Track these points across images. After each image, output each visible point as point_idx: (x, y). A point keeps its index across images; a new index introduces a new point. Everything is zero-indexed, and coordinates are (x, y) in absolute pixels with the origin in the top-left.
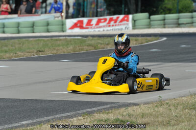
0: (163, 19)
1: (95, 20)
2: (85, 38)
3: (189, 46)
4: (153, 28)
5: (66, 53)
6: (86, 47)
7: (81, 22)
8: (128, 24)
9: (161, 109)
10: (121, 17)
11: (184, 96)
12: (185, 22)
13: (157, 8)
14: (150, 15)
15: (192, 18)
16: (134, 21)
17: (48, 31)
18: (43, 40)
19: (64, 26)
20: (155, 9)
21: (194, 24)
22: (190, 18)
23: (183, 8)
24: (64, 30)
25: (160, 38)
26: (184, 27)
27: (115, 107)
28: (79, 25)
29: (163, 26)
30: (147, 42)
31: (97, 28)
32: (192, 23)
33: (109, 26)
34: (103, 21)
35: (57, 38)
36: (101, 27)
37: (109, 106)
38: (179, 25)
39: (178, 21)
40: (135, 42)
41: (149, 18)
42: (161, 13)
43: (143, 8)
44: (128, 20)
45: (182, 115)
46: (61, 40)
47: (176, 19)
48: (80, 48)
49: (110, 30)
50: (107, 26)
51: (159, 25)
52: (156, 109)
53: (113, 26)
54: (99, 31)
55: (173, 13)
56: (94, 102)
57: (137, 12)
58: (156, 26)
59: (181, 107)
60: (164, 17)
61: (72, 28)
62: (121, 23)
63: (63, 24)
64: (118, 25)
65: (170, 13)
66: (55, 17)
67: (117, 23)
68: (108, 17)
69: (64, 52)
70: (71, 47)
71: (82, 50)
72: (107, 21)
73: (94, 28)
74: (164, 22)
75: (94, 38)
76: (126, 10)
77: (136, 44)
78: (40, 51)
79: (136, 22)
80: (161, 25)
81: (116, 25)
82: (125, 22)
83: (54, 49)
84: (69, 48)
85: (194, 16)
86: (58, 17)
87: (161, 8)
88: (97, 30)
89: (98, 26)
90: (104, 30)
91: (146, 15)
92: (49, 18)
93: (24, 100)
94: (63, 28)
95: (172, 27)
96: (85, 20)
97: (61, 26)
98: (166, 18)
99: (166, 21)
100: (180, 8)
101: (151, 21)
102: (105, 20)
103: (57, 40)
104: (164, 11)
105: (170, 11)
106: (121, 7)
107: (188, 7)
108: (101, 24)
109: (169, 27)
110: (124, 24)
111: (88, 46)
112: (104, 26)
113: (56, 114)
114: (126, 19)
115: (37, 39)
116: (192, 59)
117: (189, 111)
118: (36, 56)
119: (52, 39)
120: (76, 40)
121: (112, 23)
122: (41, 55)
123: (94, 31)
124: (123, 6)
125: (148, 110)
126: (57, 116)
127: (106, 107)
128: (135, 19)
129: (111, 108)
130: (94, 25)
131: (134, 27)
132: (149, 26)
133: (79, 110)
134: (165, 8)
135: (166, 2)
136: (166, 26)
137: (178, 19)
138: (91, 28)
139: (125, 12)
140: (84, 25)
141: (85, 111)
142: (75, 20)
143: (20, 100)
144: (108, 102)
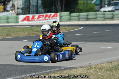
0: (78, 15)
1: (36, 16)
2: (32, 27)
3: (99, 32)
4: (72, 21)
5: (24, 36)
6: (36, 33)
7: (28, 17)
8: (57, 19)
9: (91, 71)
10: (53, 14)
11: (103, 63)
12: (92, 18)
13: (74, 9)
14: (70, 13)
15: (96, 15)
16: (61, 17)
17: (8, 22)
18: (7, 28)
19: (18, 19)
20: (73, 10)
21: (97, 19)
22: (95, 15)
23: (89, 9)
24: (18, 22)
25: (79, 27)
26: (91, 21)
27: (62, 69)
28: (27, 19)
29: (78, 20)
30: (72, 30)
31: (38, 21)
32: (96, 18)
33: (46, 20)
34: (41, 16)
35: (15, 27)
36: (40, 20)
37: (58, 69)
38: (88, 19)
39: (87, 17)
40: (65, 30)
41: (70, 15)
42: (76, 12)
43: (65, 9)
44: (57, 16)
45: (105, 75)
46: (17, 28)
47: (86, 16)
48: (32, 33)
49: (46, 22)
50: (44, 20)
51: (76, 19)
52: (88, 71)
53: (48, 19)
54: (39, 23)
55: (83, 12)
56: (49, 66)
57: (62, 11)
58: (74, 20)
59: (104, 70)
60: (79, 15)
61: (23, 21)
62: (53, 18)
63: (17, 19)
64: (51, 19)
65: (81, 12)
66: (12, 14)
67: (50, 18)
68: (45, 14)
69: (23, 36)
70: (27, 33)
71: (34, 34)
72: (44, 17)
73: (36, 21)
74: (79, 18)
75: (38, 27)
76: (55, 10)
77: (66, 31)
78: (8, 35)
79: (62, 17)
80: (77, 19)
81: (49, 19)
82: (55, 17)
83: (17, 33)
84: (26, 33)
85: (97, 14)
86: (14, 14)
87: (76, 9)
88: (38, 22)
89: (38, 20)
90: (42, 22)
91: (68, 13)
92: (8, 15)
93: (6, 65)
94: (17, 21)
95: (84, 21)
96: (31, 16)
97: (16, 20)
98: (80, 15)
99: (80, 17)
100: (88, 9)
101: (71, 17)
102: (43, 16)
103: (15, 28)
104: (78, 11)
105: (81, 11)
106: (52, 8)
107: (93, 9)
108: (40, 19)
109: (82, 21)
110: (55, 19)
111: (37, 32)
112: (42, 20)
113: (27, 74)
114: (56, 15)
115: (3, 27)
116: (103, 41)
117: (109, 72)
118: (7, 38)
119: (12, 28)
120: (28, 28)
121: (47, 18)
122: (9, 37)
123: (36, 23)
124: (53, 8)
125: (84, 71)
126: (28, 75)
127: (56, 69)
128: (61, 16)
129: (60, 70)
130: (36, 19)
131: (61, 20)
132: (70, 20)
133: (41, 71)
134: (79, 9)
135: (79, 5)
136: (80, 20)
137: (88, 16)
138: (34, 21)
139: (54, 11)
140: (30, 19)
141: (44, 72)
142: (25, 16)
143: (3, 65)
144: (57, 67)
